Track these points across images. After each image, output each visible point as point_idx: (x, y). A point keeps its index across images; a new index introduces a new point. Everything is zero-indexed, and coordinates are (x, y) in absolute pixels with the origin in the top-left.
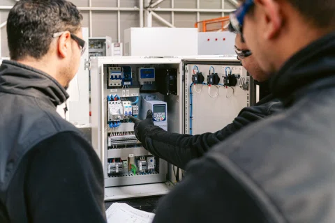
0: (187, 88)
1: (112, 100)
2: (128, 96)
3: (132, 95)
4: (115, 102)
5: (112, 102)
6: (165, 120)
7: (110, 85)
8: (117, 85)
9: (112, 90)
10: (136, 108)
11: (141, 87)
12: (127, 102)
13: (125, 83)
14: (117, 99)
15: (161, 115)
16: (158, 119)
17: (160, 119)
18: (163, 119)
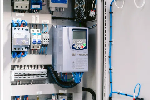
0: (107, 7)
1: (18, 25)
2: (38, 22)
3: (43, 22)
4: (21, 28)
5: (17, 28)
6: (86, 48)
7: (15, 8)
8: (24, 8)
9: (17, 14)
10: (47, 37)
11: (52, 13)
12: (36, 30)
13: (34, 7)
14: (24, 25)
15: (82, 43)
16: (78, 47)
17: (81, 47)
18: (84, 47)
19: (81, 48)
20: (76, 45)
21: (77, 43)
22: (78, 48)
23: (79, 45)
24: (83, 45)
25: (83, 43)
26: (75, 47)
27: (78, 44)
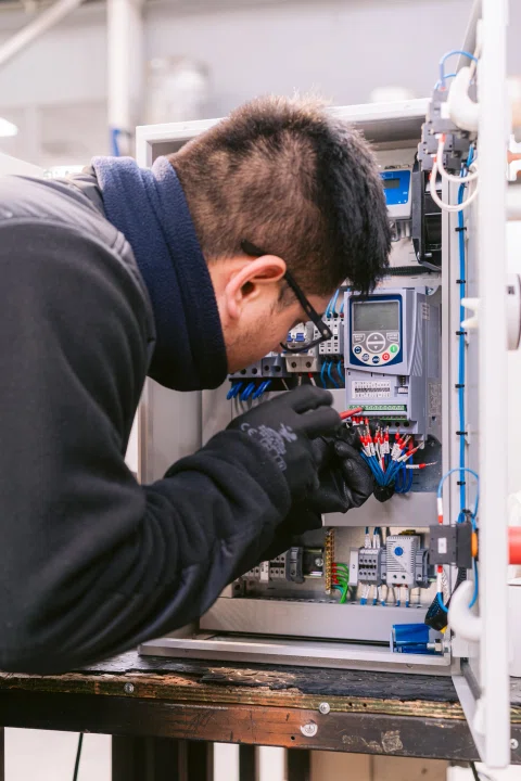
6: (398, 359)
15: (384, 342)
16: (372, 356)
17: (380, 356)
18: (393, 356)
19: (382, 362)
20: (364, 352)
21: (368, 343)
22: (370, 362)
23: (374, 349)
24: (388, 351)
25: (388, 344)
26: (359, 357)
27: (372, 347)
